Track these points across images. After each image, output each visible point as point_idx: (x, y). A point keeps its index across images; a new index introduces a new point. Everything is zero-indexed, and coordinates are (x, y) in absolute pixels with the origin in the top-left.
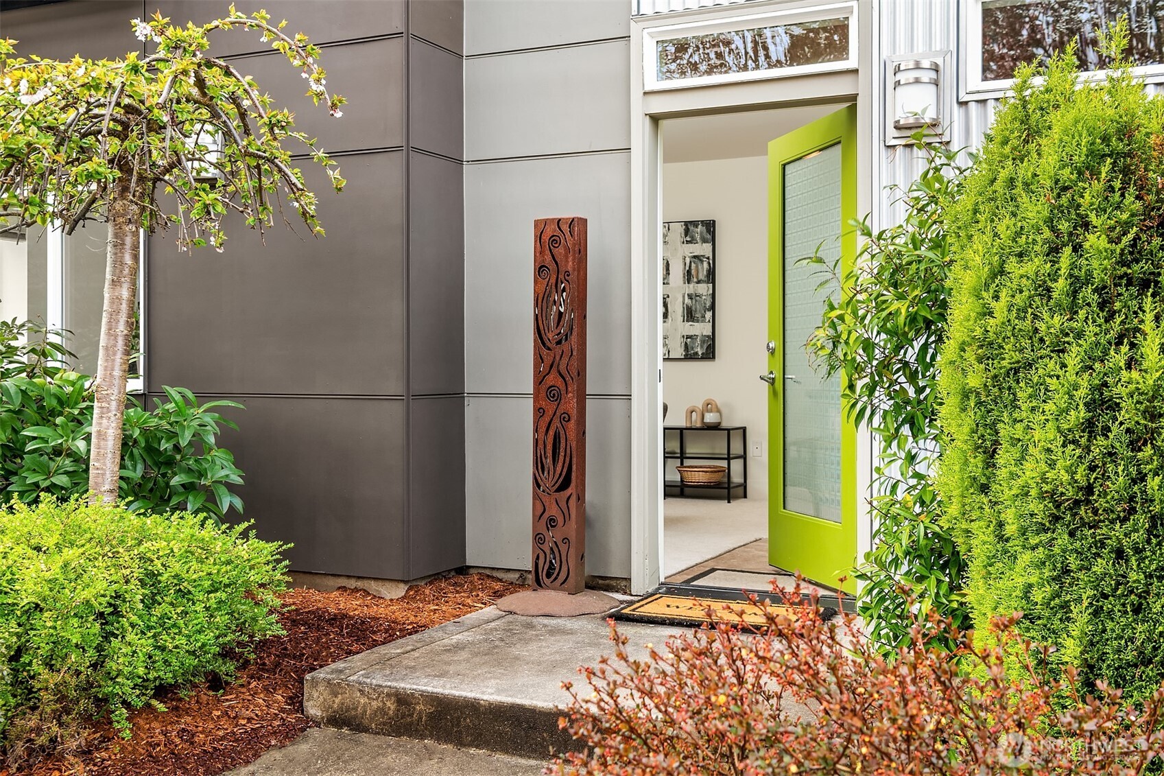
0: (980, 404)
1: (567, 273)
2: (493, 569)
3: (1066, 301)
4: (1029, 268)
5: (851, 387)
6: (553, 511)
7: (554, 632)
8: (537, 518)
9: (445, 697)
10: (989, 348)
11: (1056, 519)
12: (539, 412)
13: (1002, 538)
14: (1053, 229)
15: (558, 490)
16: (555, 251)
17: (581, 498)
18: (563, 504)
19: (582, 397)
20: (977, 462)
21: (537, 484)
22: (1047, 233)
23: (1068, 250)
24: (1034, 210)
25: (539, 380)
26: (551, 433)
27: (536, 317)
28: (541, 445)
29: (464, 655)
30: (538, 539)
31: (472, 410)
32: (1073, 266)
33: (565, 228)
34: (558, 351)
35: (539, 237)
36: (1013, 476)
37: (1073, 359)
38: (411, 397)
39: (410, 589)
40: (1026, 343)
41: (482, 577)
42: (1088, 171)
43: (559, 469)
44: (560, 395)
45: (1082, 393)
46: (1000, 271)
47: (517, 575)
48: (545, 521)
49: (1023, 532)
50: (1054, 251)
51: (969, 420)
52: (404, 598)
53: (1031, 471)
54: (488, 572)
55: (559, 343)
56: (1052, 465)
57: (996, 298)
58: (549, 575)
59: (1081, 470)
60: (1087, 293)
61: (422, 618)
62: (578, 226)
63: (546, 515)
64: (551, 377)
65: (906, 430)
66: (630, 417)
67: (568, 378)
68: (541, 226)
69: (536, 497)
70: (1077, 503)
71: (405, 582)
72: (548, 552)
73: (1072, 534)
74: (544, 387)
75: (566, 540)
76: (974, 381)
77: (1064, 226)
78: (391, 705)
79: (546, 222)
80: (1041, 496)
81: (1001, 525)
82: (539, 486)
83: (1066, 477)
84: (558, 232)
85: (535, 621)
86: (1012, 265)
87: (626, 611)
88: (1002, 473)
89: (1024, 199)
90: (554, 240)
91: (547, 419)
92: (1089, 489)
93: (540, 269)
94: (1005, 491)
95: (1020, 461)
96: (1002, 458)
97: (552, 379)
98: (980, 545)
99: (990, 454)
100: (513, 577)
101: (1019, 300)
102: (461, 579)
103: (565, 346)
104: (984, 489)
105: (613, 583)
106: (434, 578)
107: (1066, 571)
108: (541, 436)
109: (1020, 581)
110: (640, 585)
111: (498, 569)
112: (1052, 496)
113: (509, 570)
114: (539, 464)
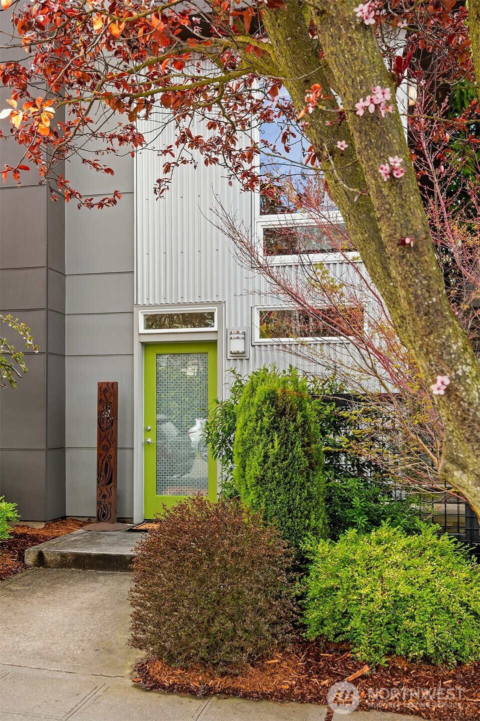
0: (242, 456)
1: (111, 403)
2: (77, 517)
3: (260, 432)
4: (252, 424)
5: (213, 448)
6: (105, 492)
7: (109, 535)
8: (99, 495)
9: (79, 553)
10: (244, 443)
11: (258, 483)
12: (99, 455)
13: (247, 489)
14: (257, 416)
15: (106, 485)
16: (106, 394)
17: (115, 487)
18: (109, 490)
19: (116, 448)
20: (242, 470)
21: (98, 482)
22: (256, 417)
23: (260, 420)
24: (253, 411)
25: (99, 443)
26: (104, 463)
27: (98, 419)
28: (100, 467)
29: (79, 543)
30: (99, 503)
31: (68, 454)
32: (261, 424)
33: (110, 386)
34: (107, 432)
35: (100, 389)
36: (249, 473)
37: (261, 446)
38: (49, 449)
39: (46, 524)
40: (251, 442)
41: (73, 520)
42: (264, 402)
43: (107, 477)
44: (108, 449)
45: (262, 454)
46: (246, 424)
47: (87, 519)
48: (102, 497)
49: (251, 486)
50: (257, 420)
51: (240, 460)
52: (44, 528)
53: (252, 472)
54: (75, 518)
55: (107, 429)
56: (256, 471)
57: (245, 431)
58: (103, 517)
59: (262, 471)
60: (264, 431)
61: (55, 534)
62: (114, 385)
63: (102, 494)
64: (104, 441)
65: (230, 461)
66: (133, 456)
67: (111, 442)
68: (100, 385)
69: (98, 487)
70: (262, 479)
71: (44, 522)
72: (103, 508)
73: (261, 487)
74: (101, 446)
75: (110, 503)
76: (240, 451)
77: (259, 415)
78: (59, 558)
79: (102, 383)
80: (255, 478)
81: (247, 485)
82: (99, 483)
83: (259, 473)
84: (107, 387)
85: (100, 533)
86: (249, 423)
87: (134, 528)
88: (247, 473)
89: (251, 408)
90: (105, 391)
91: (102, 458)
92: (264, 476)
93: (100, 401)
94: (247, 477)
95: (250, 470)
96: (247, 469)
97: (105, 443)
98: (243, 491)
99: (244, 468)
100: (86, 519)
101: (250, 431)
102: (64, 521)
103: (110, 430)
104: (244, 477)
105: (126, 520)
106: (55, 521)
107: (260, 495)
108: (100, 464)
109: (251, 499)
110: (137, 520)
111: (79, 517)
112: (256, 478)
113: (83, 517)
114: (99, 475)
